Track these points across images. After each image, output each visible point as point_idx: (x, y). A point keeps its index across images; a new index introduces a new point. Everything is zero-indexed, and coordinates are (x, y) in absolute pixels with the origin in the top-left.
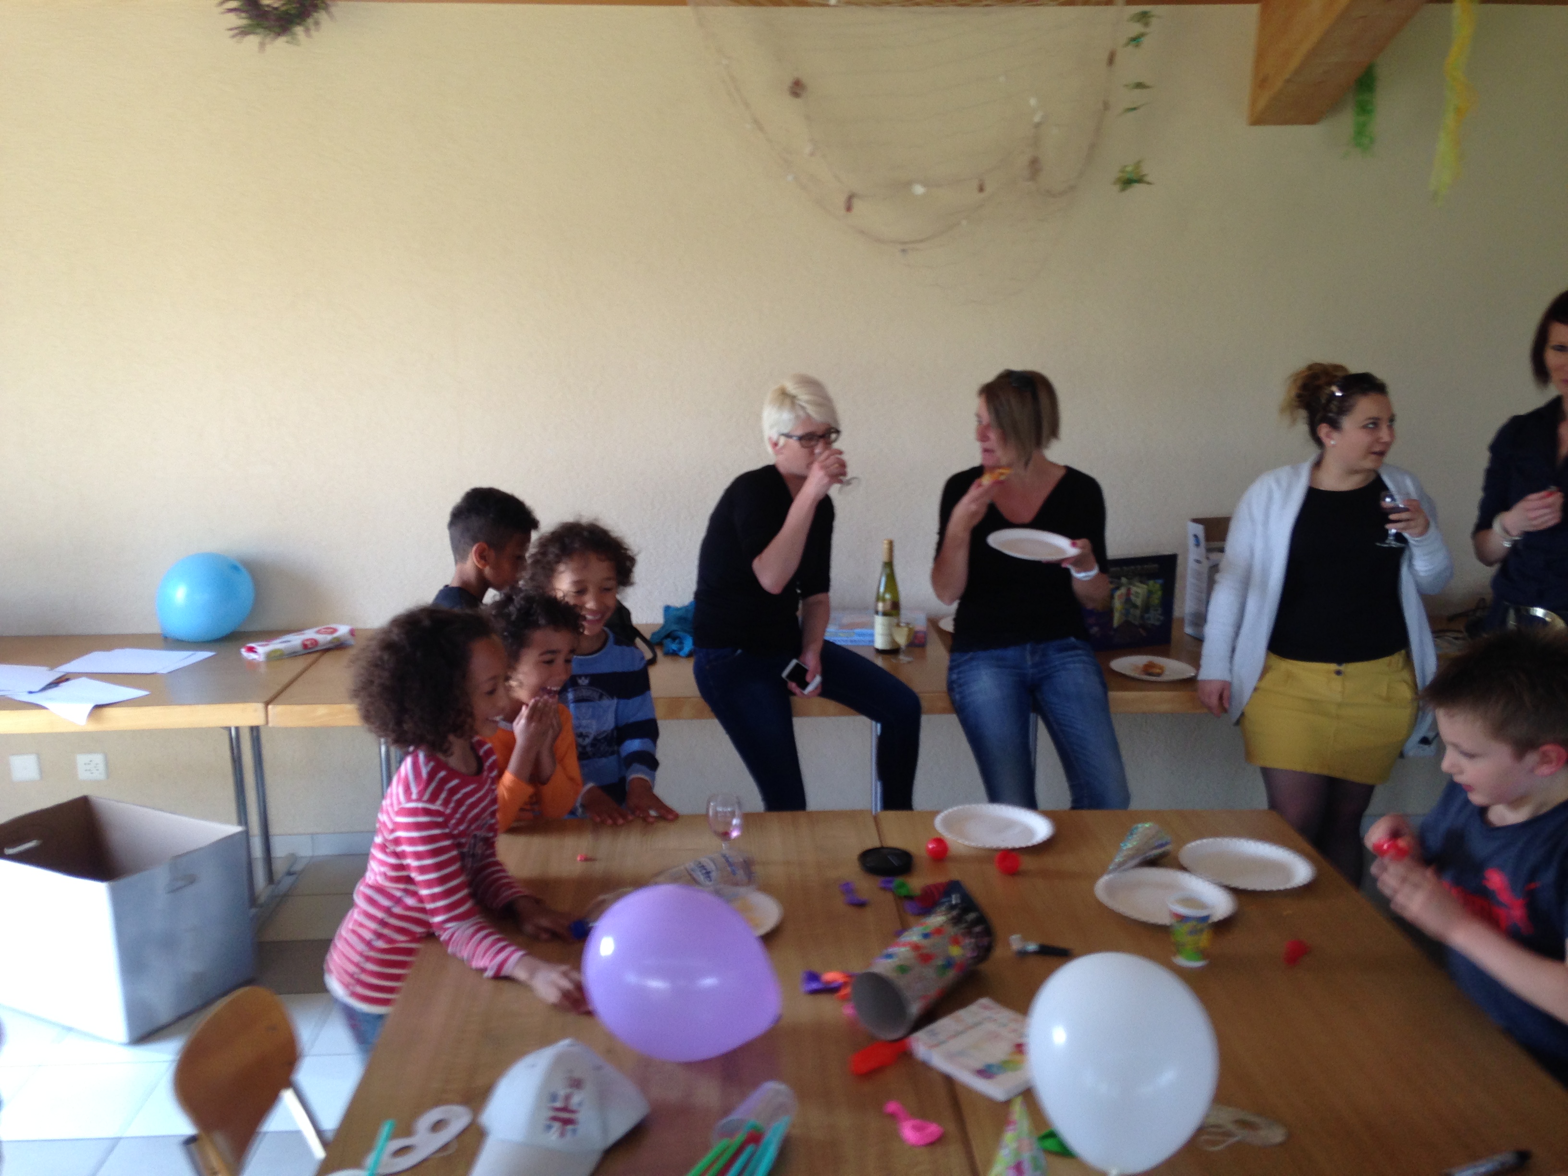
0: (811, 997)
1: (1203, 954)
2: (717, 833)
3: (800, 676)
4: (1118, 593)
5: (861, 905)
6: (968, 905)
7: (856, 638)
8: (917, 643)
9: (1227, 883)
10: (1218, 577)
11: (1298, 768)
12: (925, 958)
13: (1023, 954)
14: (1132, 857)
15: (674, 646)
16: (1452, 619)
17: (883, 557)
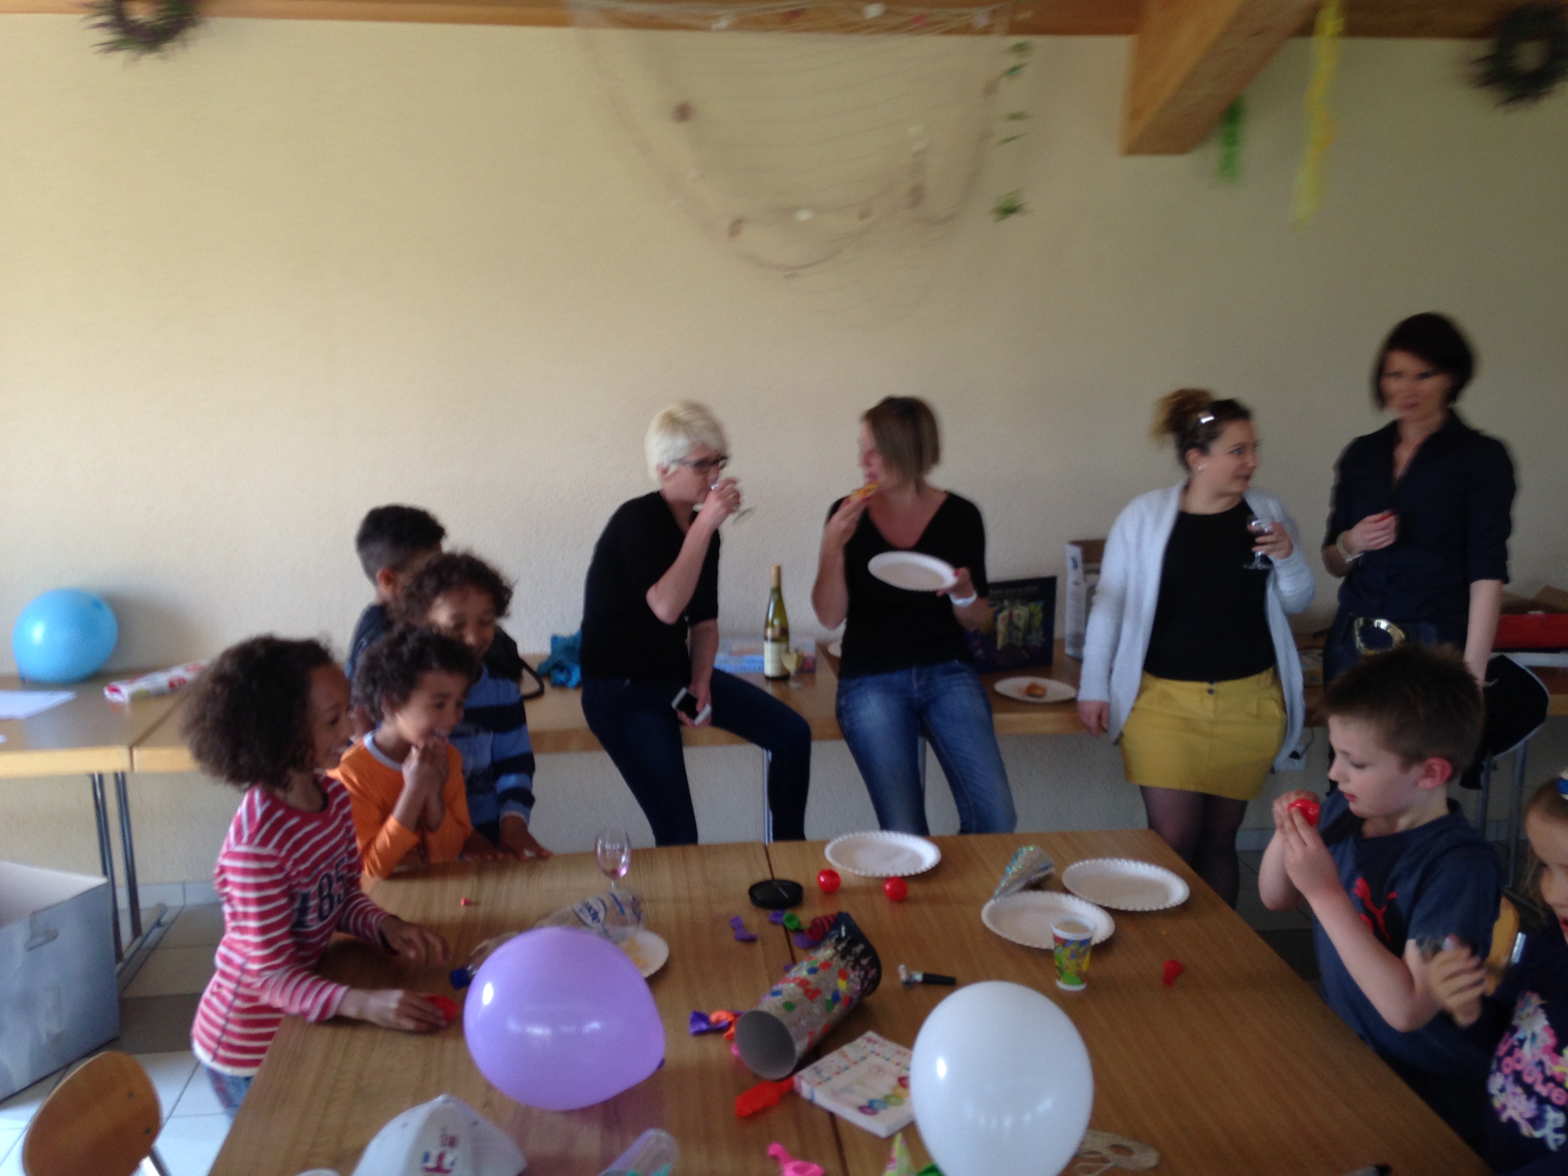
0: (700, 1038)
1: (1083, 977)
2: (606, 872)
3: (690, 706)
4: (1001, 616)
5: (751, 940)
6: (856, 936)
7: (745, 664)
8: (806, 669)
9: (1106, 905)
10: (1095, 598)
11: (1175, 785)
12: (812, 993)
13: (909, 984)
14: (1016, 881)
15: (562, 677)
16: (1316, 635)
17: (772, 583)
